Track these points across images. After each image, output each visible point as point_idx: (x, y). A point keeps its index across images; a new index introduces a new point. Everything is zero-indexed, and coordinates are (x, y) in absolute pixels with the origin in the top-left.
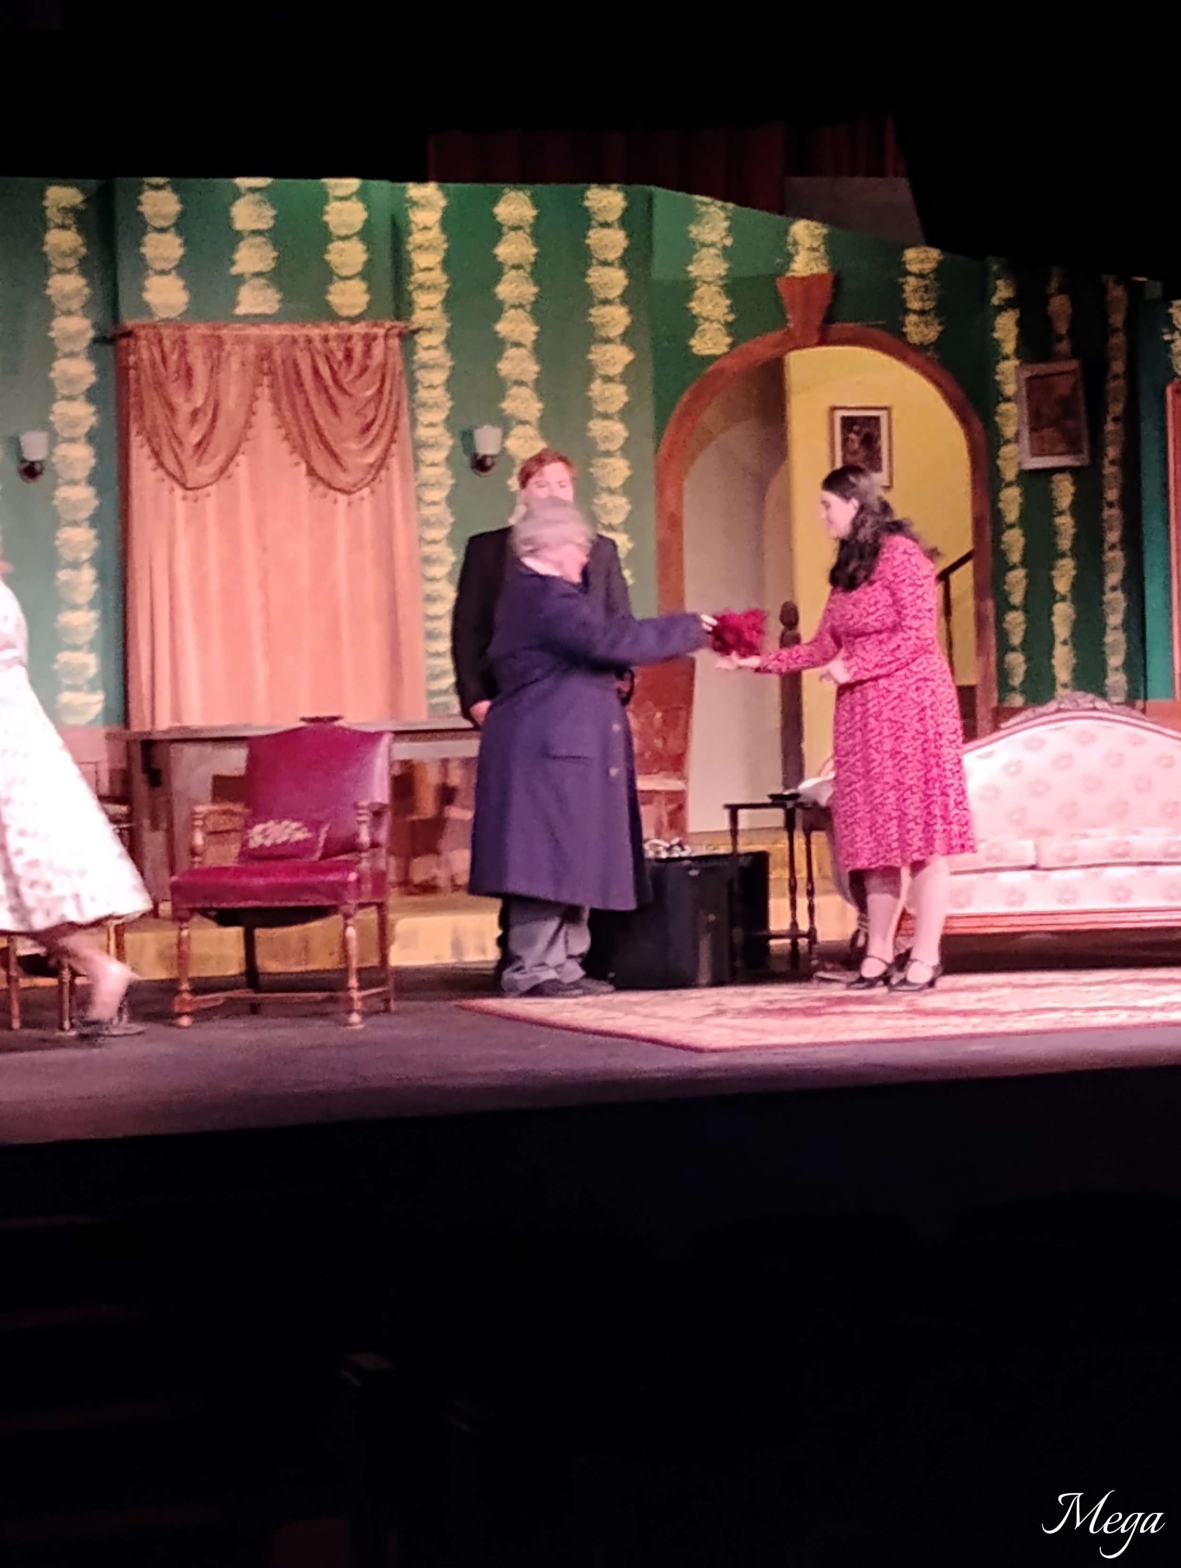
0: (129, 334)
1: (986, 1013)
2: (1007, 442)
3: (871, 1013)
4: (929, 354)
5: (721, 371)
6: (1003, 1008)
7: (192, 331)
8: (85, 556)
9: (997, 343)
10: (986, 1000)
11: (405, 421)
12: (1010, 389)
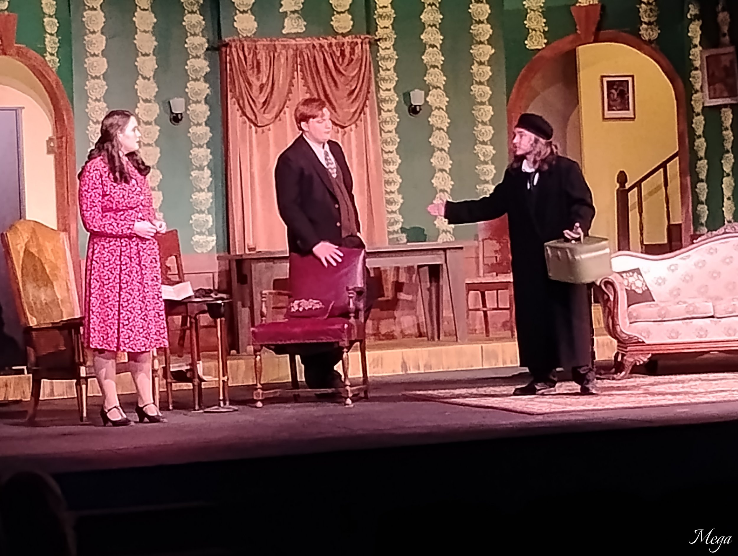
0: (227, 45)
1: (686, 393)
2: (697, 91)
3: (625, 394)
4: (653, 45)
5: (542, 58)
6: (695, 391)
7: (259, 43)
8: (205, 163)
9: (690, 39)
10: (687, 387)
11: (373, 88)
12: (697, 64)
